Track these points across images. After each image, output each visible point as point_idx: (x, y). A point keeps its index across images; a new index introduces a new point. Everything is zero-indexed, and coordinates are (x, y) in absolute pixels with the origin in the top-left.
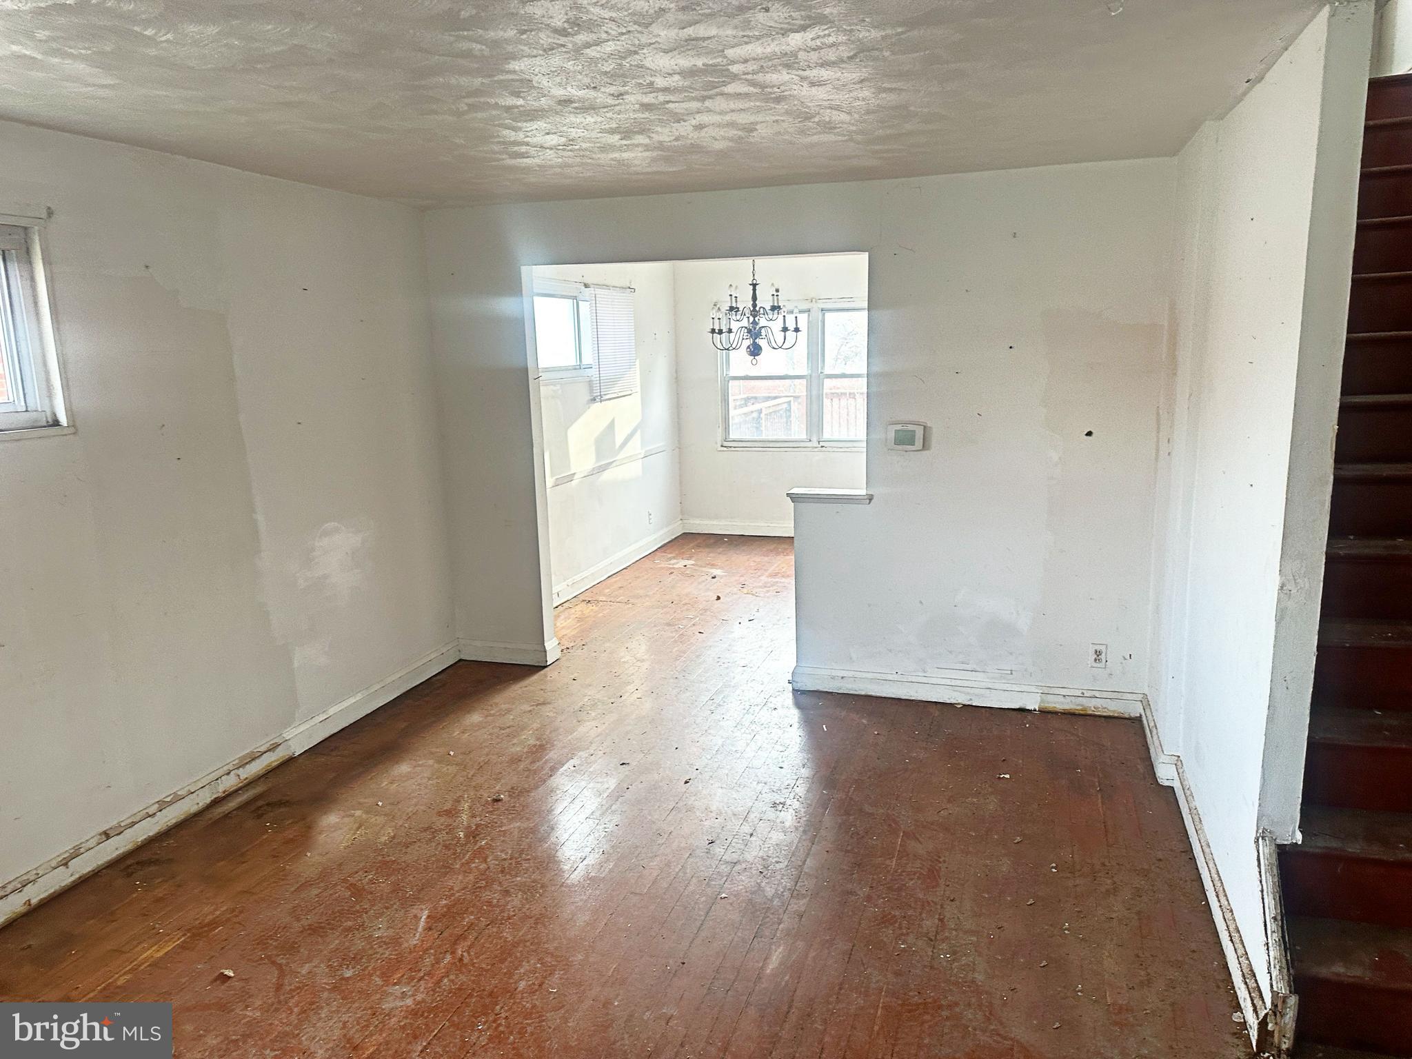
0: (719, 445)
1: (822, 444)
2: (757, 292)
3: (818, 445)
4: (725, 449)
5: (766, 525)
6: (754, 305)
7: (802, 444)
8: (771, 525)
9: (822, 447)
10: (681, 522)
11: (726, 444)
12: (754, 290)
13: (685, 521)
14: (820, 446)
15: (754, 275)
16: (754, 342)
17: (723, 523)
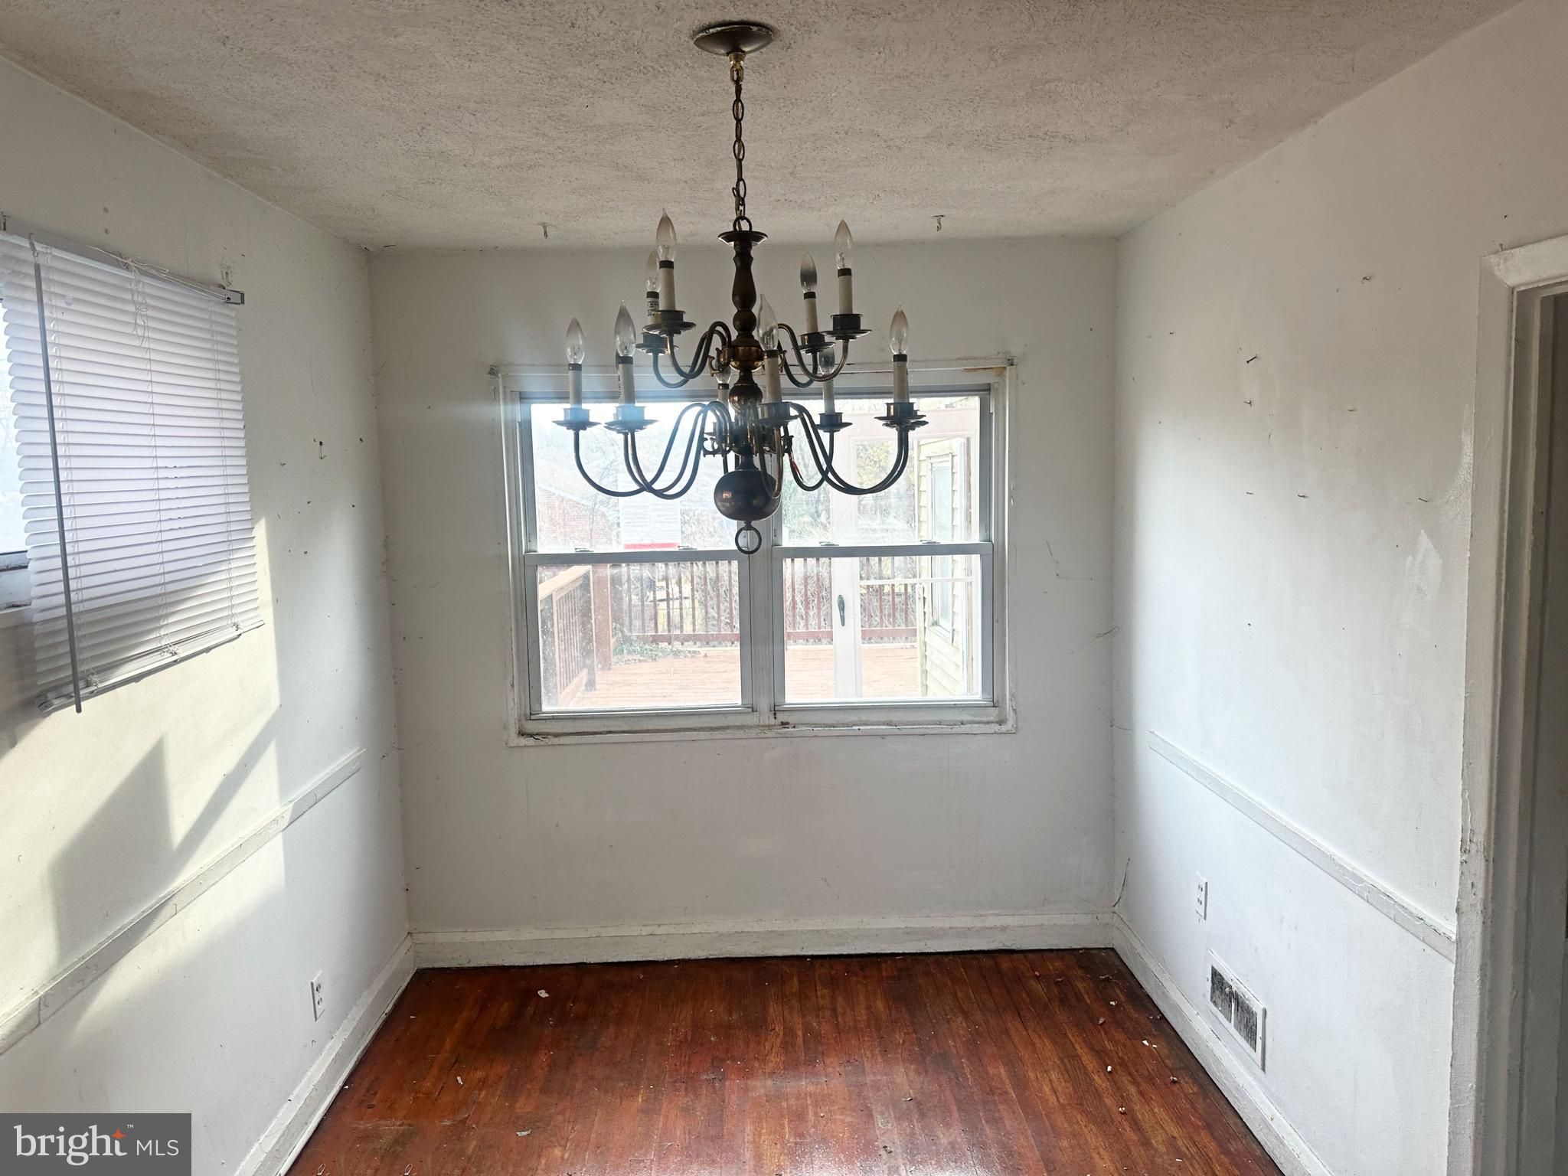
0: (513, 730)
1: (781, 717)
2: (755, 269)
3: (772, 721)
4: (531, 741)
5: (645, 931)
6: (746, 322)
7: (732, 721)
8: (659, 931)
9: (784, 724)
10: (408, 942)
11: (531, 727)
12: (744, 260)
13: (422, 938)
14: (778, 721)
15: (740, 201)
16: (745, 465)
17: (527, 934)
